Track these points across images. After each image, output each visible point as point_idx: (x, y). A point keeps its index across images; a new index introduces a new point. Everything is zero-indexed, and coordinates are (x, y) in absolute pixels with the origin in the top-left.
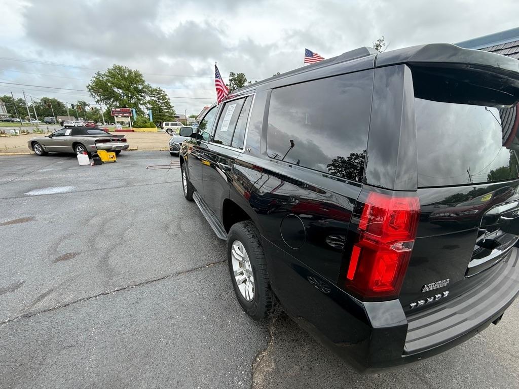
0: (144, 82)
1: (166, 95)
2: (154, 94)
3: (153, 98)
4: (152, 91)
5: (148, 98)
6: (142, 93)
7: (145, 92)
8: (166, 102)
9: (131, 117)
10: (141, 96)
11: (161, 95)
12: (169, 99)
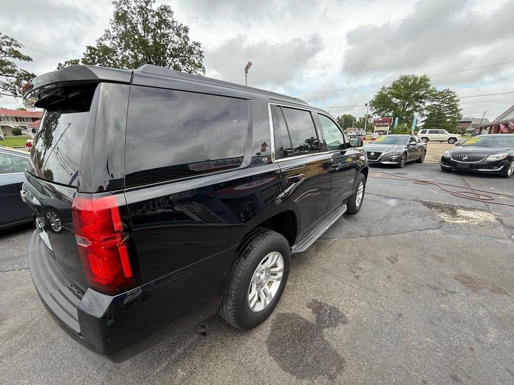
0: (428, 86)
1: (456, 96)
2: (437, 98)
3: (435, 103)
4: (434, 95)
5: (428, 104)
6: (421, 99)
7: (425, 98)
8: (451, 106)
9: (390, 126)
10: (421, 102)
11: (448, 97)
12: (458, 101)
